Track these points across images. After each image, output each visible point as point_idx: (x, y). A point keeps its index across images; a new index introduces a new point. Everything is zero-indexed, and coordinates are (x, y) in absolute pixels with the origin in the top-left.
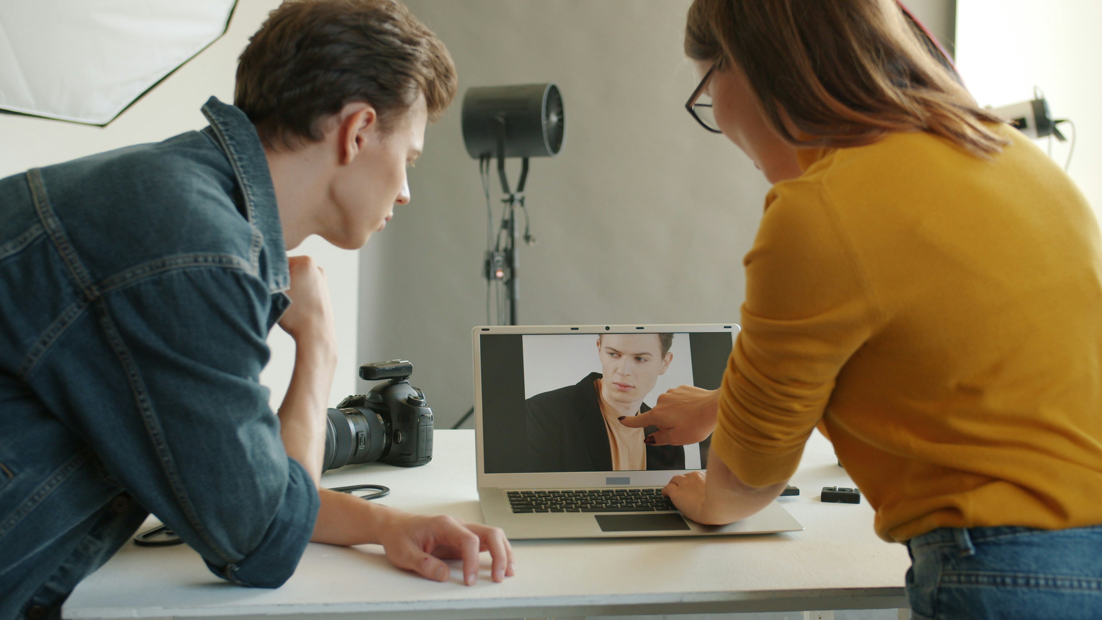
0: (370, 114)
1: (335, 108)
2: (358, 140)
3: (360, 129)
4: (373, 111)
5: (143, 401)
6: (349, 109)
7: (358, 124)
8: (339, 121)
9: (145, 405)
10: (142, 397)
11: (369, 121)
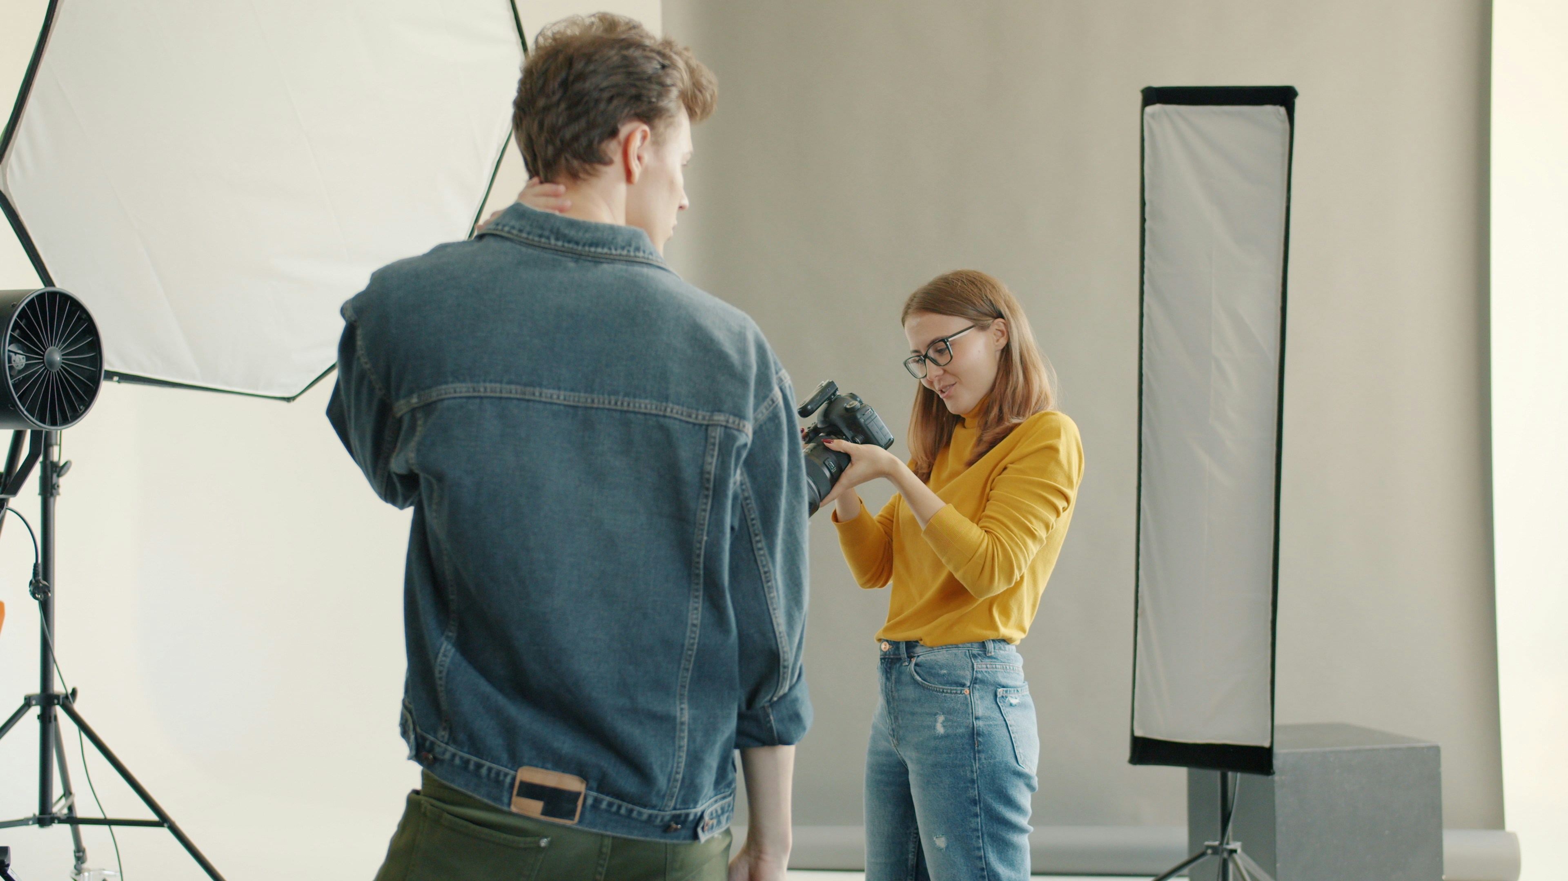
0: (644, 132)
1: (613, 133)
2: (639, 158)
3: (639, 148)
4: (646, 128)
5: (758, 542)
6: (624, 131)
7: (636, 143)
8: (619, 143)
9: (760, 545)
10: (758, 538)
11: (644, 138)
